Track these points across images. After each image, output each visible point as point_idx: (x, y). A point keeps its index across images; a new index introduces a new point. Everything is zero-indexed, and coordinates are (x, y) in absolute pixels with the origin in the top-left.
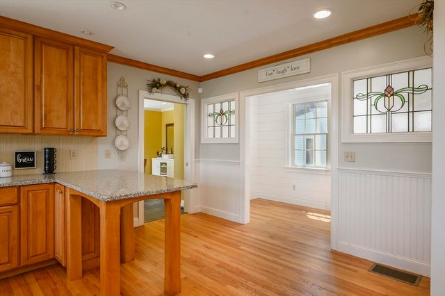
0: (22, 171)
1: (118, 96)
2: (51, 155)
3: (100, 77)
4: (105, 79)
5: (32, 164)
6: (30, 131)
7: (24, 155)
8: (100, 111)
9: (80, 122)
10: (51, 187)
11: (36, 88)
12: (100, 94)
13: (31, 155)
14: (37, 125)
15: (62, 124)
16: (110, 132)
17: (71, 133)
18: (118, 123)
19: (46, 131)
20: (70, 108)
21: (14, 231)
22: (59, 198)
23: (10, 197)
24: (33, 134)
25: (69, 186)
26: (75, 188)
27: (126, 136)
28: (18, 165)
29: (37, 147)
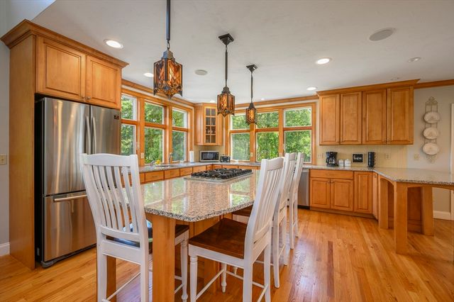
0: (356, 164)
1: (426, 113)
2: (372, 156)
3: (407, 104)
4: (411, 104)
5: (361, 161)
6: (360, 143)
7: (357, 156)
8: (407, 127)
9: (392, 135)
10: (370, 174)
11: (363, 119)
12: (407, 115)
13: (361, 156)
14: (364, 139)
15: (379, 138)
16: (418, 140)
17: (384, 143)
18: (426, 133)
19: (369, 142)
20: (384, 127)
21: (351, 193)
22: (375, 180)
23: (350, 176)
24: (362, 144)
25: (380, 173)
26: (383, 175)
27: (436, 143)
28: (354, 161)
29: (364, 151)
